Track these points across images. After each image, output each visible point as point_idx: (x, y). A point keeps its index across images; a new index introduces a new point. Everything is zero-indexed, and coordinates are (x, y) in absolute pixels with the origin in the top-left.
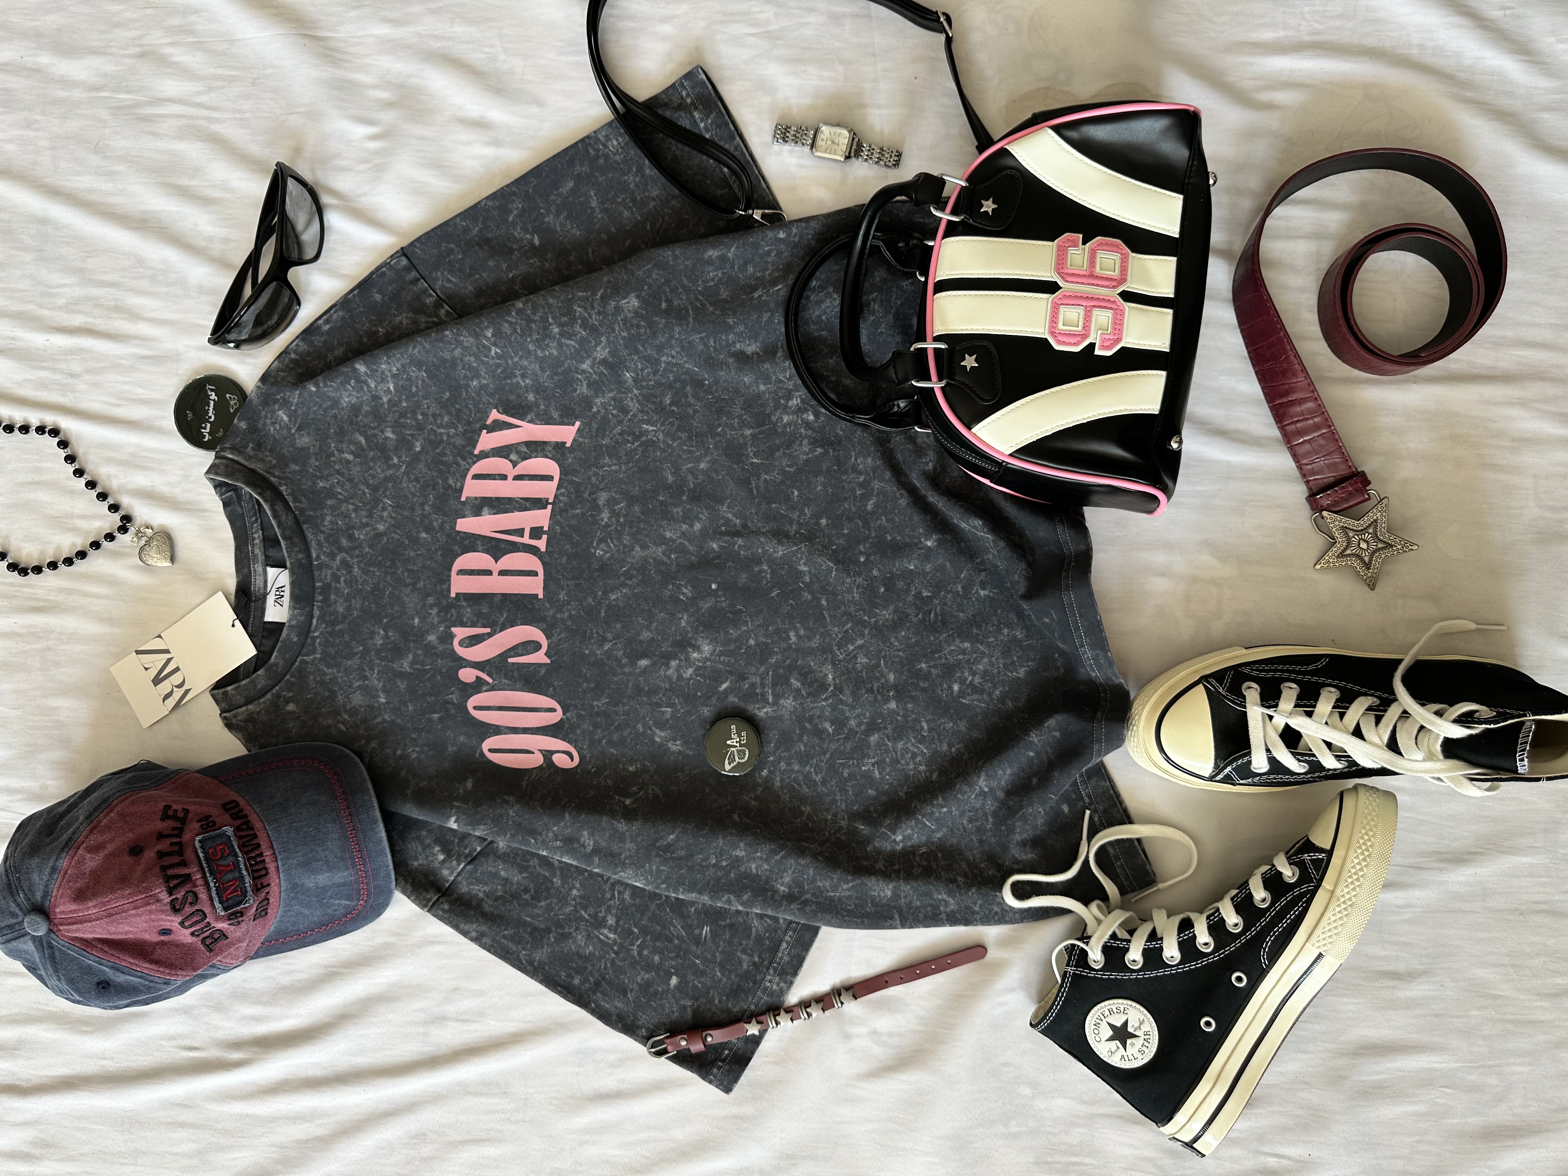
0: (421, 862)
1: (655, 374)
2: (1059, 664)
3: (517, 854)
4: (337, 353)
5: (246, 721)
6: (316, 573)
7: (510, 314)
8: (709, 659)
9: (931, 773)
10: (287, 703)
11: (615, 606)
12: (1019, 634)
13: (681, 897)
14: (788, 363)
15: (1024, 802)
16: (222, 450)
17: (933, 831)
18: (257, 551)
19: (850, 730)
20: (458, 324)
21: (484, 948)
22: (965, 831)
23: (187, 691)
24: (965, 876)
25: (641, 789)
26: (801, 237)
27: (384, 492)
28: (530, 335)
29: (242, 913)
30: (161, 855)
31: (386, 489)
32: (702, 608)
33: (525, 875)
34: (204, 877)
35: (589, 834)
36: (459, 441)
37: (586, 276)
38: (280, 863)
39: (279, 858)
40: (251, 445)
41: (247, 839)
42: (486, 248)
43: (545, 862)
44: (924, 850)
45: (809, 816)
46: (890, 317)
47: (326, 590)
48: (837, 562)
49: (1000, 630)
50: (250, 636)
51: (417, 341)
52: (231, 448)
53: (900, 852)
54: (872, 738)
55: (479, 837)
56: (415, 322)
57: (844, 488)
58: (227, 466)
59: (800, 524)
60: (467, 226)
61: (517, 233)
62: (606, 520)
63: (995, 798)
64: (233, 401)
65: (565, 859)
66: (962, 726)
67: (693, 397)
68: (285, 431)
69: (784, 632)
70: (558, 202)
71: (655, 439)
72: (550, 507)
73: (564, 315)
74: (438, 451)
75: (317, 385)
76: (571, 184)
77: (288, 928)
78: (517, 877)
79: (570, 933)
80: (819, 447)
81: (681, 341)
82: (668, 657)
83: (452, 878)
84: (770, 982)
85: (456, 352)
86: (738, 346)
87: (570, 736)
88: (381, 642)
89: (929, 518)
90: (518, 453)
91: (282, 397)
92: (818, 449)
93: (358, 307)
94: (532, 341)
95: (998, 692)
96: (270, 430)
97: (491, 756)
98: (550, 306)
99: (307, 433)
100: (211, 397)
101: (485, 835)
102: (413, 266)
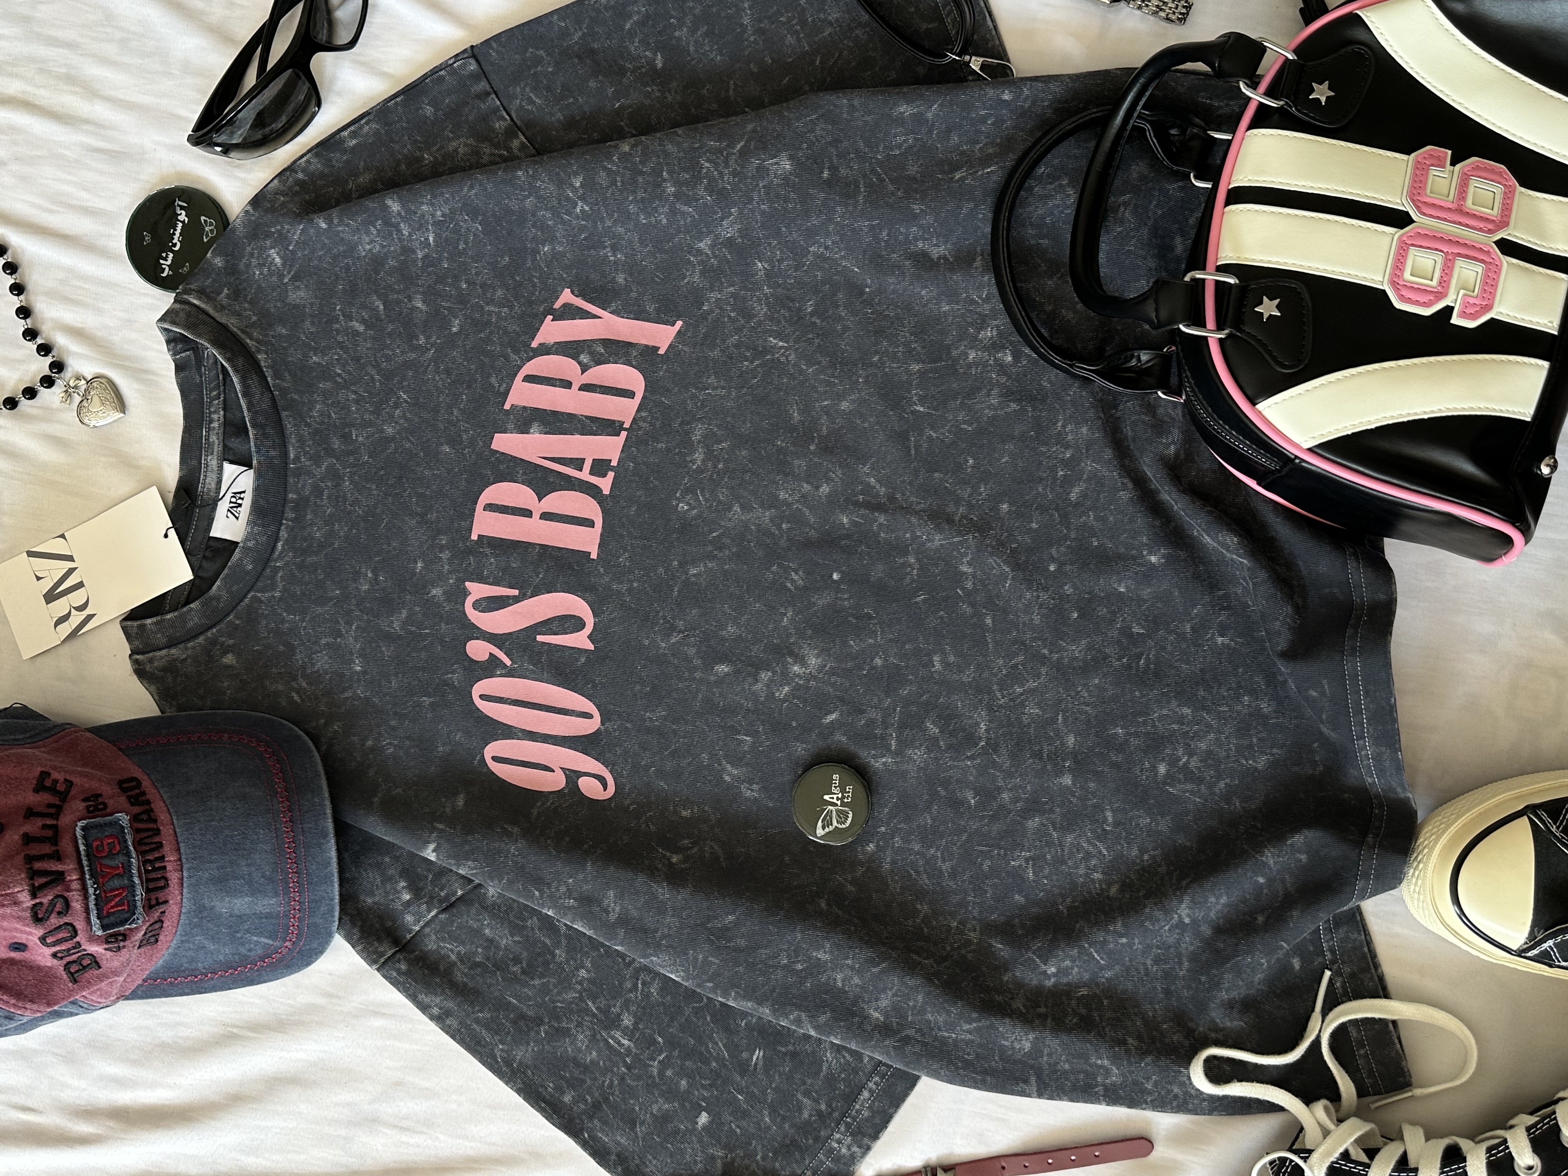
0: (377, 899)
1: (797, 268)
2: (1317, 758)
3: (511, 908)
4: (361, 180)
5: (164, 669)
6: (291, 480)
7: (609, 158)
8: (815, 678)
9: (1109, 885)
10: (225, 653)
11: (694, 584)
12: (1266, 707)
13: (731, 1003)
14: (988, 278)
15: (1241, 947)
16: (186, 292)
17: (1102, 968)
18: (213, 438)
19: (1002, 807)
20: (535, 163)
21: (447, 1033)
22: (1147, 975)
23: (90, 617)
24: (1139, 1038)
25: (694, 844)
26: (1034, 102)
27: (400, 382)
28: (634, 192)
29: (125, 937)
30: (28, 839)
31: (404, 378)
32: (814, 604)
33: (517, 939)
34: (82, 879)
35: (615, 896)
36: (513, 327)
37: (722, 119)
38: (185, 874)
39: (186, 866)
40: (226, 291)
41: (146, 835)
42: (588, 62)
43: (548, 924)
44: (1084, 991)
45: (926, 919)
46: (1145, 232)
47: (301, 505)
48: (1017, 566)
49: (1237, 698)
50: (188, 554)
51: (476, 179)
52: (198, 292)
53: (1050, 990)
54: (1030, 823)
55: (463, 877)
56: (476, 153)
57: (1040, 464)
58: (189, 315)
59: (971, 507)
60: (567, 27)
61: (634, 46)
62: (699, 462)
63: (1197, 934)
64: (209, 227)
65: (578, 926)
66: (1164, 825)
67: (846, 307)
68: (275, 279)
69: (926, 655)
70: (697, 11)
71: (783, 359)
72: (624, 434)
73: (684, 170)
74: (482, 335)
75: (329, 221)
77: (182, 965)
78: (506, 940)
79: (569, 1029)
80: (1014, 401)
81: (842, 227)
82: (758, 666)
83: (417, 928)
84: (839, 1142)
85: (528, 201)
86: (920, 244)
87: (607, 755)
88: (367, 587)
89: (1157, 523)
90: (592, 354)
91: (278, 230)
92: (1012, 404)
93: (398, 121)
94: (635, 201)
95: (1222, 784)
96: (254, 273)
97: (495, 767)
98: (667, 155)
99: (306, 286)
100: (179, 218)
101: (472, 875)
102: (484, 73)
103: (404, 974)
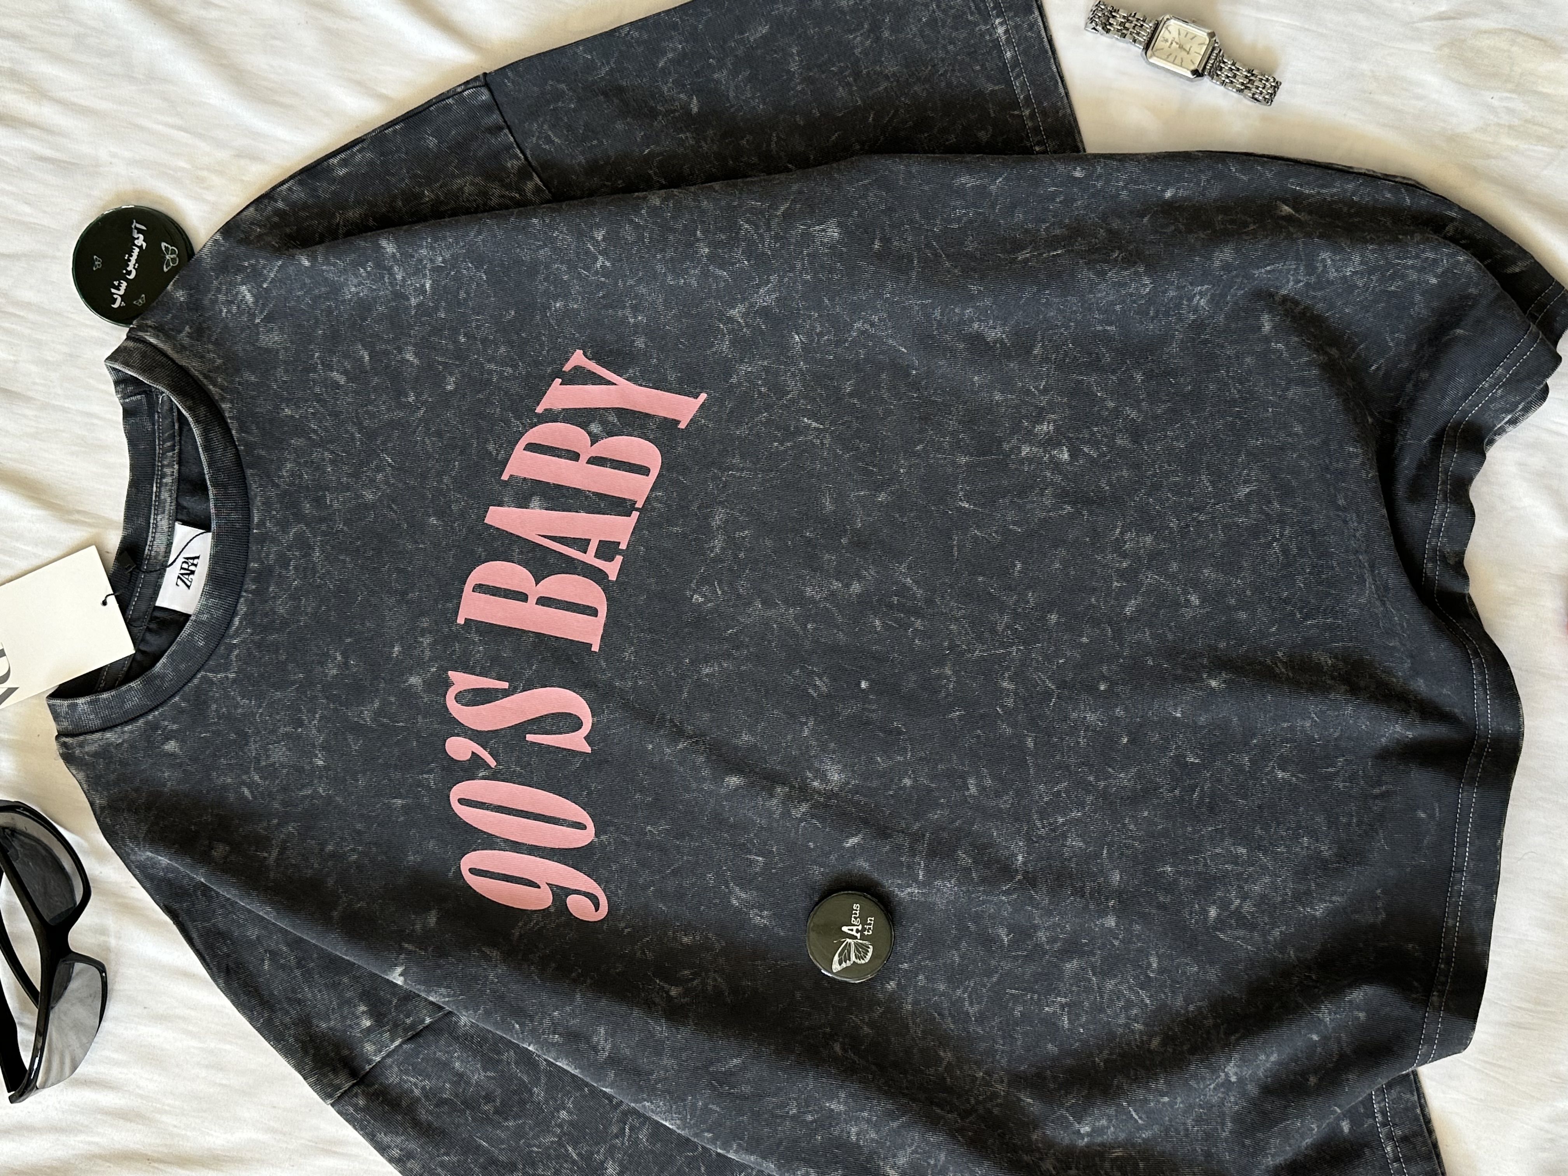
0: (332, 1023)
1: (838, 344)
3: (485, 1039)
4: (350, 214)
5: (95, 755)
6: (254, 547)
7: (637, 212)
8: (836, 795)
9: (1151, 1037)
10: (167, 739)
11: (705, 685)
13: (731, 1155)
15: (1290, 1110)
16: (141, 328)
17: (1139, 1128)
18: (165, 495)
19: (1036, 946)
20: (553, 210)
22: (1187, 1136)
23: (11, 691)
25: (695, 975)
27: (384, 443)
28: (662, 250)
31: (389, 439)
32: (839, 714)
33: (489, 1074)
35: (606, 1033)
36: (515, 388)
37: (763, 176)
40: (187, 328)
42: (616, 101)
43: (526, 1058)
44: (1118, 1153)
45: (949, 1067)
47: (264, 575)
48: (1062, 684)
49: (1297, 837)
50: (130, 624)
52: (155, 328)
53: (1083, 1151)
54: (1068, 966)
55: (432, 1003)
57: (1094, 573)
58: (144, 355)
59: (1015, 615)
60: (593, 60)
61: (668, 88)
62: (717, 550)
63: (1244, 1094)
64: (170, 254)
65: (562, 1064)
66: (1213, 974)
67: (889, 390)
68: (244, 318)
69: (960, 777)
70: (740, 52)
71: (816, 442)
72: (635, 515)
73: (722, 230)
74: (481, 396)
75: (313, 259)
76: (765, 30)
78: (478, 1075)
80: (1069, 503)
81: (892, 303)
82: (773, 780)
83: (378, 1059)
85: (542, 252)
86: (976, 325)
87: (601, 871)
88: (335, 672)
90: (604, 423)
91: (252, 265)
92: (1066, 506)
93: (397, 151)
94: (663, 260)
95: (1276, 933)
96: (221, 311)
97: (471, 879)
98: (703, 212)
99: (280, 328)
100: (136, 242)
101: (444, 1002)
102: (497, 105)
103: (362, 1110)
